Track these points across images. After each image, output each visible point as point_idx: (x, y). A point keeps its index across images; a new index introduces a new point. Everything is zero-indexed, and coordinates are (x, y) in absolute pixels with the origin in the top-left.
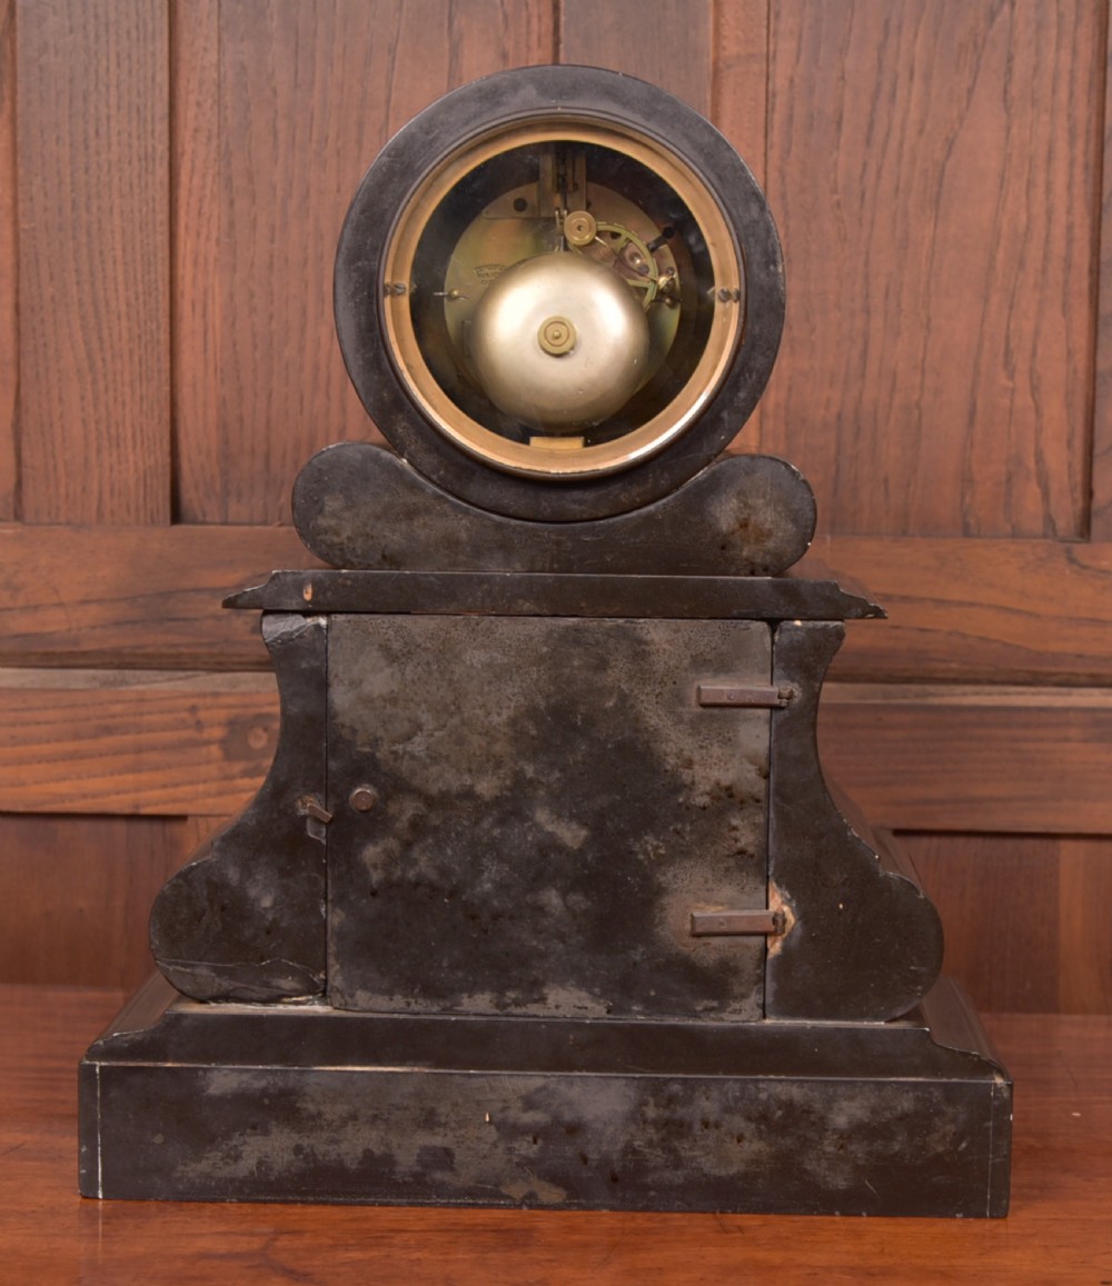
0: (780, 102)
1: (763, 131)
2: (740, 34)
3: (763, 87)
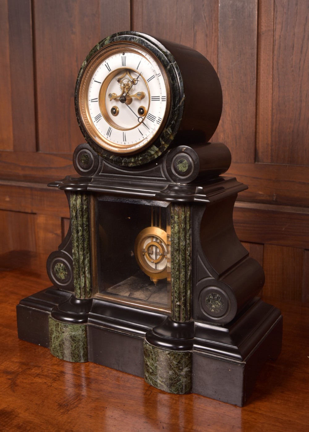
0: (277, 42)
1: (272, 51)
2: (266, 24)
3: (272, 39)
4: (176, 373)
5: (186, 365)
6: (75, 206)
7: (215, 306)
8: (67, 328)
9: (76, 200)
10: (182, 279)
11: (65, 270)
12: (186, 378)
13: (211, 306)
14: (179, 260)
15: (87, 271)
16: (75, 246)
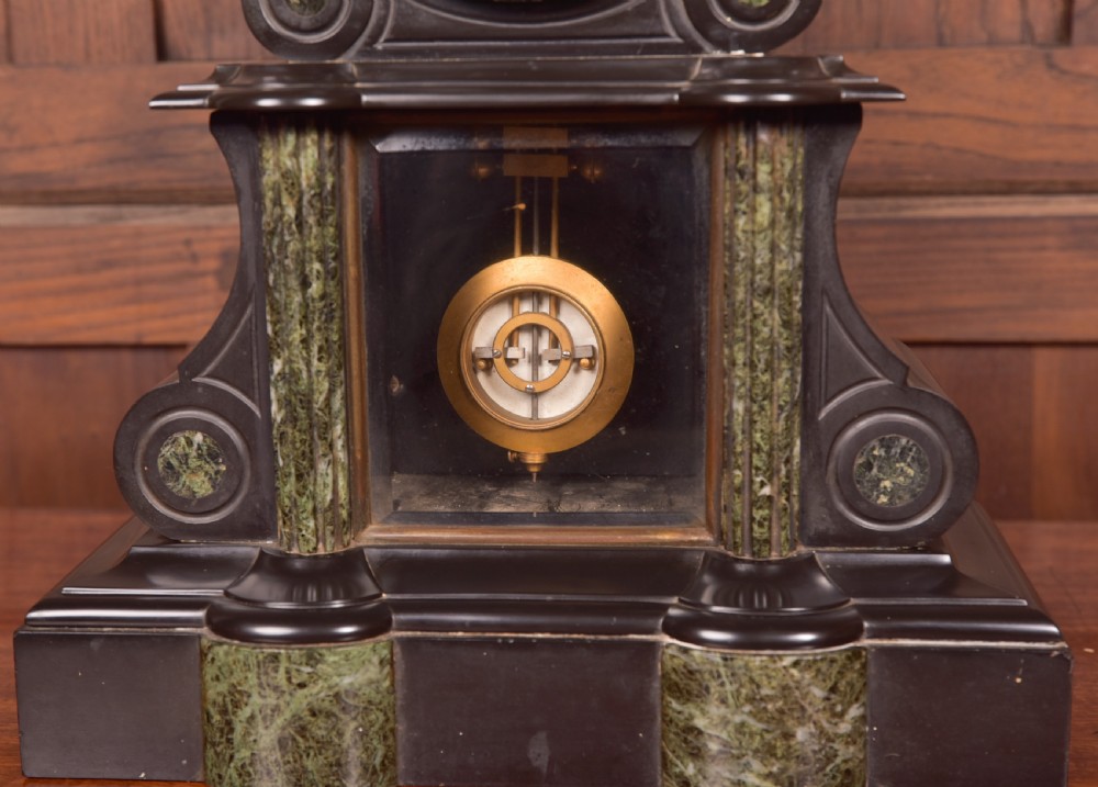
4: (822, 732)
5: (854, 697)
6: (291, 178)
7: (893, 483)
8: (319, 666)
9: (295, 155)
10: (779, 397)
11: (213, 457)
12: (855, 743)
13: (878, 485)
14: (772, 330)
15: (339, 437)
16: (297, 342)
